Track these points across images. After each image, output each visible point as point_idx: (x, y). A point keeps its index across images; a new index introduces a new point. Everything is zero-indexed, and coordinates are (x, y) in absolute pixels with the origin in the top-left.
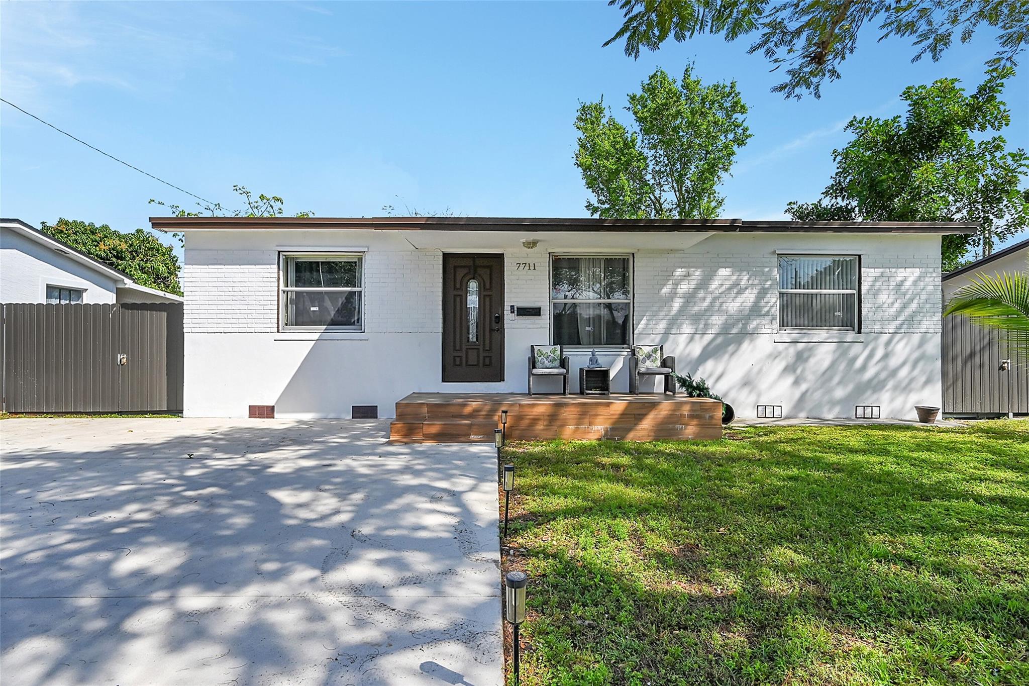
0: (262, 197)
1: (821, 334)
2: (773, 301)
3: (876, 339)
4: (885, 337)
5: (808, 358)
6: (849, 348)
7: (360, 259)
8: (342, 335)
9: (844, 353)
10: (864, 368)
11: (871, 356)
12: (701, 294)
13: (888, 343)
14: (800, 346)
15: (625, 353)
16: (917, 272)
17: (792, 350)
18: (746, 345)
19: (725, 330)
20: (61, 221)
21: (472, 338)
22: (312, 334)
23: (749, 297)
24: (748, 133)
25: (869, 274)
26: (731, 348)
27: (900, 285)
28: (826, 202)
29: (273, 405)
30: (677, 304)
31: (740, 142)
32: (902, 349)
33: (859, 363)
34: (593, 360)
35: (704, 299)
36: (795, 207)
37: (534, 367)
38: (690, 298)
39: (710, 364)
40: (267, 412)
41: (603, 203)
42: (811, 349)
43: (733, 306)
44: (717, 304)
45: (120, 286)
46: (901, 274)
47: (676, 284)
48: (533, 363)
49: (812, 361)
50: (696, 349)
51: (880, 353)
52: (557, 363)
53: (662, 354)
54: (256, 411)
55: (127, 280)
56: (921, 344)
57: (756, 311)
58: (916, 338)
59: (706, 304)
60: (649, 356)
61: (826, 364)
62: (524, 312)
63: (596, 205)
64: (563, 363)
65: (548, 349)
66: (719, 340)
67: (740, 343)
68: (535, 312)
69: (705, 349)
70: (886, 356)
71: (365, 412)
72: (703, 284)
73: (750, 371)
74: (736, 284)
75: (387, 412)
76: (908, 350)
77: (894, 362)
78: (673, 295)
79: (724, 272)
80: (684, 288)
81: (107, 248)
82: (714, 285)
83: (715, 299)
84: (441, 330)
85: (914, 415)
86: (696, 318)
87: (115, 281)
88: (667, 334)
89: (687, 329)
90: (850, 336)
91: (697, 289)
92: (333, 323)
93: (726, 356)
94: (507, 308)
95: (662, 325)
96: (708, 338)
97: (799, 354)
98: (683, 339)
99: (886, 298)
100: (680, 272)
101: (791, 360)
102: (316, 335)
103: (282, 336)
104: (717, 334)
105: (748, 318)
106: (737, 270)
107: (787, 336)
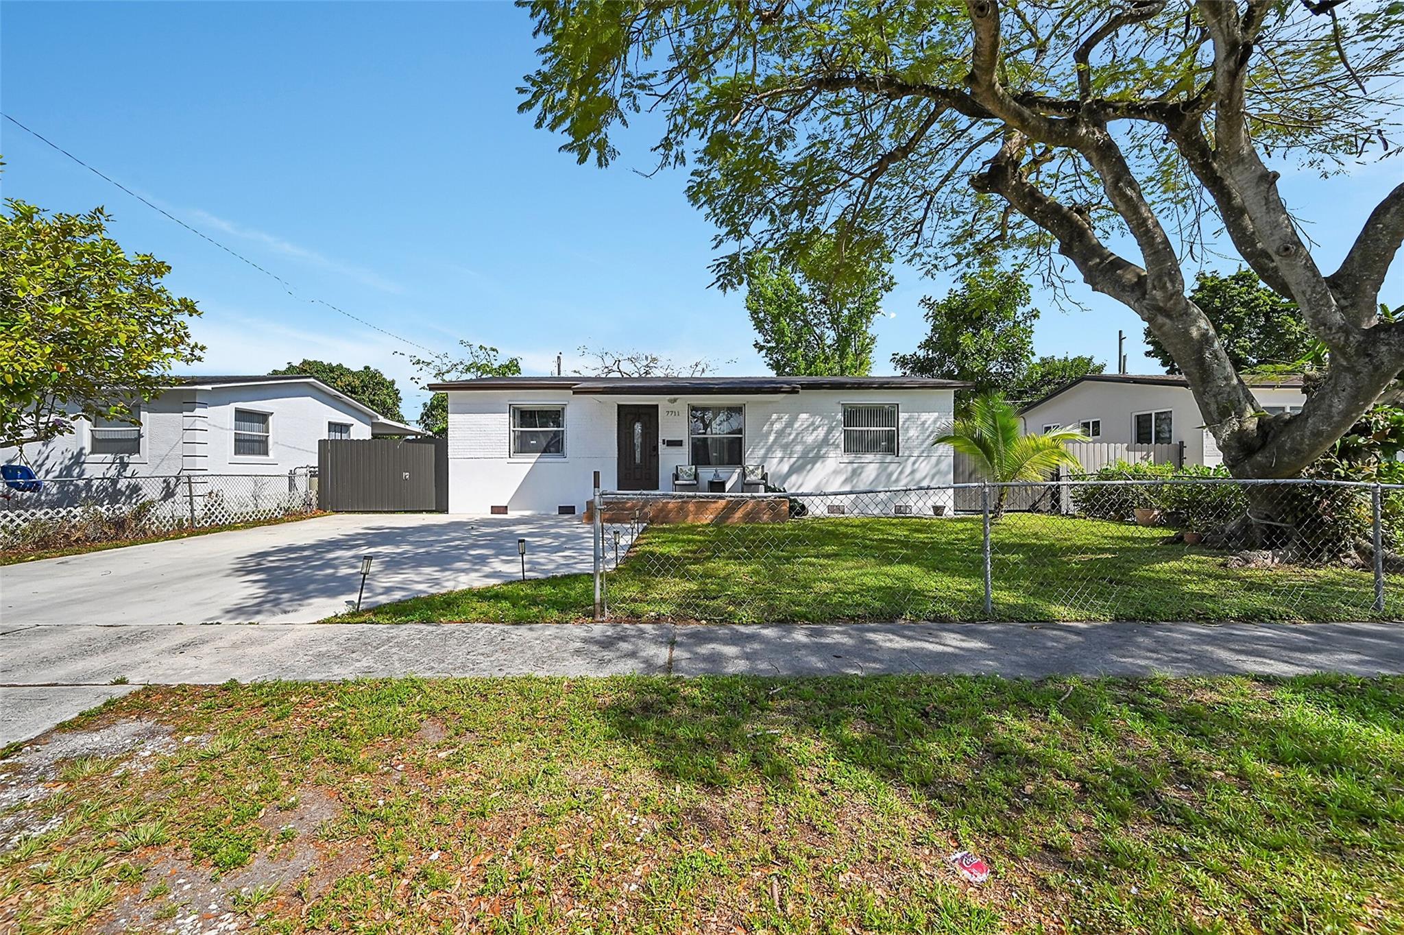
0: (481, 347)
1: (869, 457)
2: (838, 436)
3: (907, 460)
4: (912, 459)
5: (860, 473)
6: (887, 467)
7: (563, 409)
8: (551, 460)
9: (886, 468)
10: (897, 480)
11: (901, 472)
12: (788, 430)
13: (914, 463)
14: (855, 465)
15: (738, 470)
16: (936, 414)
17: (850, 468)
18: (818, 465)
19: (804, 455)
20: (305, 362)
21: (638, 460)
22: (533, 458)
23: (821, 433)
24: (894, 281)
25: (903, 416)
26: (809, 467)
27: (923, 423)
28: (921, 353)
29: (505, 504)
30: (772, 438)
31: (888, 288)
32: (924, 468)
33: (894, 477)
34: (716, 475)
35: (790, 434)
36: (898, 357)
37: (677, 479)
38: (780, 433)
39: (794, 478)
40: (503, 510)
41: (769, 342)
42: (863, 467)
43: (810, 439)
44: (799, 438)
45: (375, 421)
46: (924, 416)
47: (772, 424)
48: (676, 477)
49: (863, 475)
50: (785, 468)
51: (908, 470)
52: (693, 477)
53: (763, 471)
54: (495, 509)
55: (380, 417)
56: (938, 462)
57: (825, 441)
58: (934, 460)
59: (792, 437)
60: (752, 472)
61: (872, 477)
62: (671, 443)
63: (762, 344)
64: (696, 477)
65: (687, 468)
66: (801, 461)
67: (814, 463)
68: (679, 443)
69: (791, 467)
70: (913, 472)
71: (567, 510)
72: (790, 424)
73: (820, 483)
74: (813, 423)
75: (581, 509)
76: (928, 467)
77: (918, 476)
78: (769, 433)
79: (804, 416)
80: (777, 426)
81: (343, 384)
82: (796, 425)
83: (798, 434)
84: (616, 456)
85: (931, 512)
86: (785, 447)
87: (371, 417)
88: (765, 458)
89: (779, 454)
90: (889, 458)
91: (785, 428)
92: (545, 451)
93: (805, 472)
94: (660, 441)
95: (762, 452)
96: (793, 460)
97: (854, 472)
98: (775, 461)
99: (913, 433)
100: (774, 416)
101: (849, 474)
102: (534, 460)
103: (511, 460)
104: (799, 458)
105: (820, 447)
106: (813, 414)
107: (847, 458)
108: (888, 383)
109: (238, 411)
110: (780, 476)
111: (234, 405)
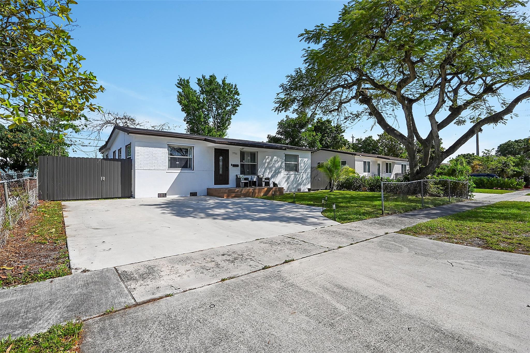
1: (292, 173)
2: (284, 165)
3: (301, 174)
6: (296, 176)
8: (186, 171)
10: (298, 180)
11: (300, 177)
14: (288, 175)
15: (256, 177)
16: (307, 159)
18: (279, 175)
19: (275, 172)
21: (221, 173)
22: (178, 171)
23: (279, 163)
25: (300, 159)
26: (276, 176)
27: (304, 162)
29: (166, 193)
30: (266, 165)
32: (305, 176)
34: (252, 178)
35: (271, 163)
38: (269, 163)
39: (273, 179)
40: (164, 195)
42: (290, 176)
43: (277, 165)
46: (305, 159)
47: (266, 160)
49: (290, 178)
50: (270, 175)
54: (160, 195)
56: (308, 175)
57: (281, 167)
61: (293, 179)
62: (234, 166)
68: (237, 165)
69: (272, 175)
70: (302, 177)
71: (194, 194)
72: (271, 160)
73: (279, 181)
74: (277, 160)
77: (303, 179)
78: (265, 162)
79: (275, 157)
80: (268, 161)
82: (273, 160)
83: (273, 164)
84: (214, 170)
85: (307, 190)
86: (270, 168)
88: (264, 172)
89: (268, 171)
90: (297, 173)
92: (183, 167)
93: (275, 178)
95: (263, 170)
96: (272, 173)
97: (288, 177)
99: (302, 165)
100: (267, 157)
101: (287, 178)
103: (168, 171)
104: (274, 172)
105: (279, 169)
106: (278, 157)
107: (286, 173)
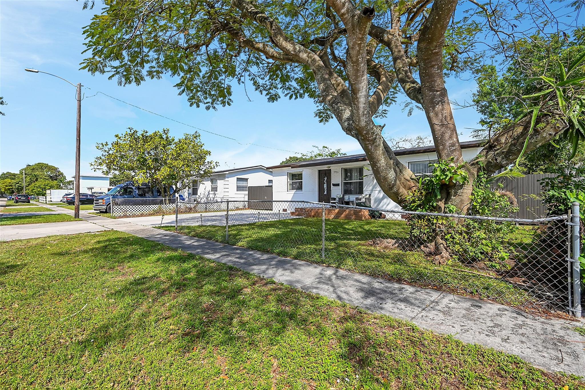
8: (299, 192)
21: (325, 192)
29: (286, 208)
34: (349, 198)
39: (385, 200)
50: (381, 195)
54: (284, 210)
84: (318, 190)
92: (297, 188)
94: (332, 184)
95: (371, 188)
98: (377, 192)
102: (294, 192)
103: (288, 192)
108: (429, 149)
109: (237, 178)
110: (379, 199)
111: (236, 177)
